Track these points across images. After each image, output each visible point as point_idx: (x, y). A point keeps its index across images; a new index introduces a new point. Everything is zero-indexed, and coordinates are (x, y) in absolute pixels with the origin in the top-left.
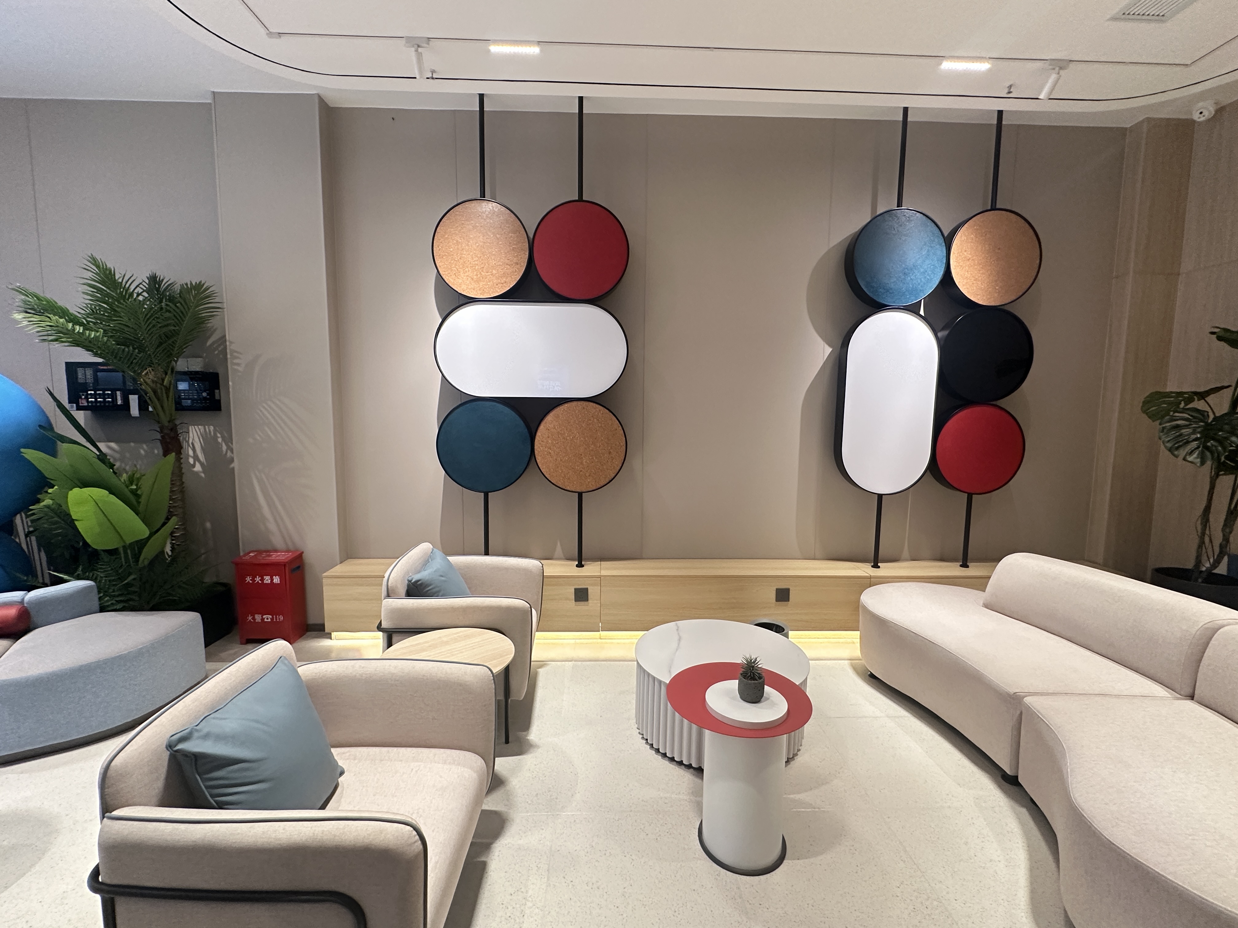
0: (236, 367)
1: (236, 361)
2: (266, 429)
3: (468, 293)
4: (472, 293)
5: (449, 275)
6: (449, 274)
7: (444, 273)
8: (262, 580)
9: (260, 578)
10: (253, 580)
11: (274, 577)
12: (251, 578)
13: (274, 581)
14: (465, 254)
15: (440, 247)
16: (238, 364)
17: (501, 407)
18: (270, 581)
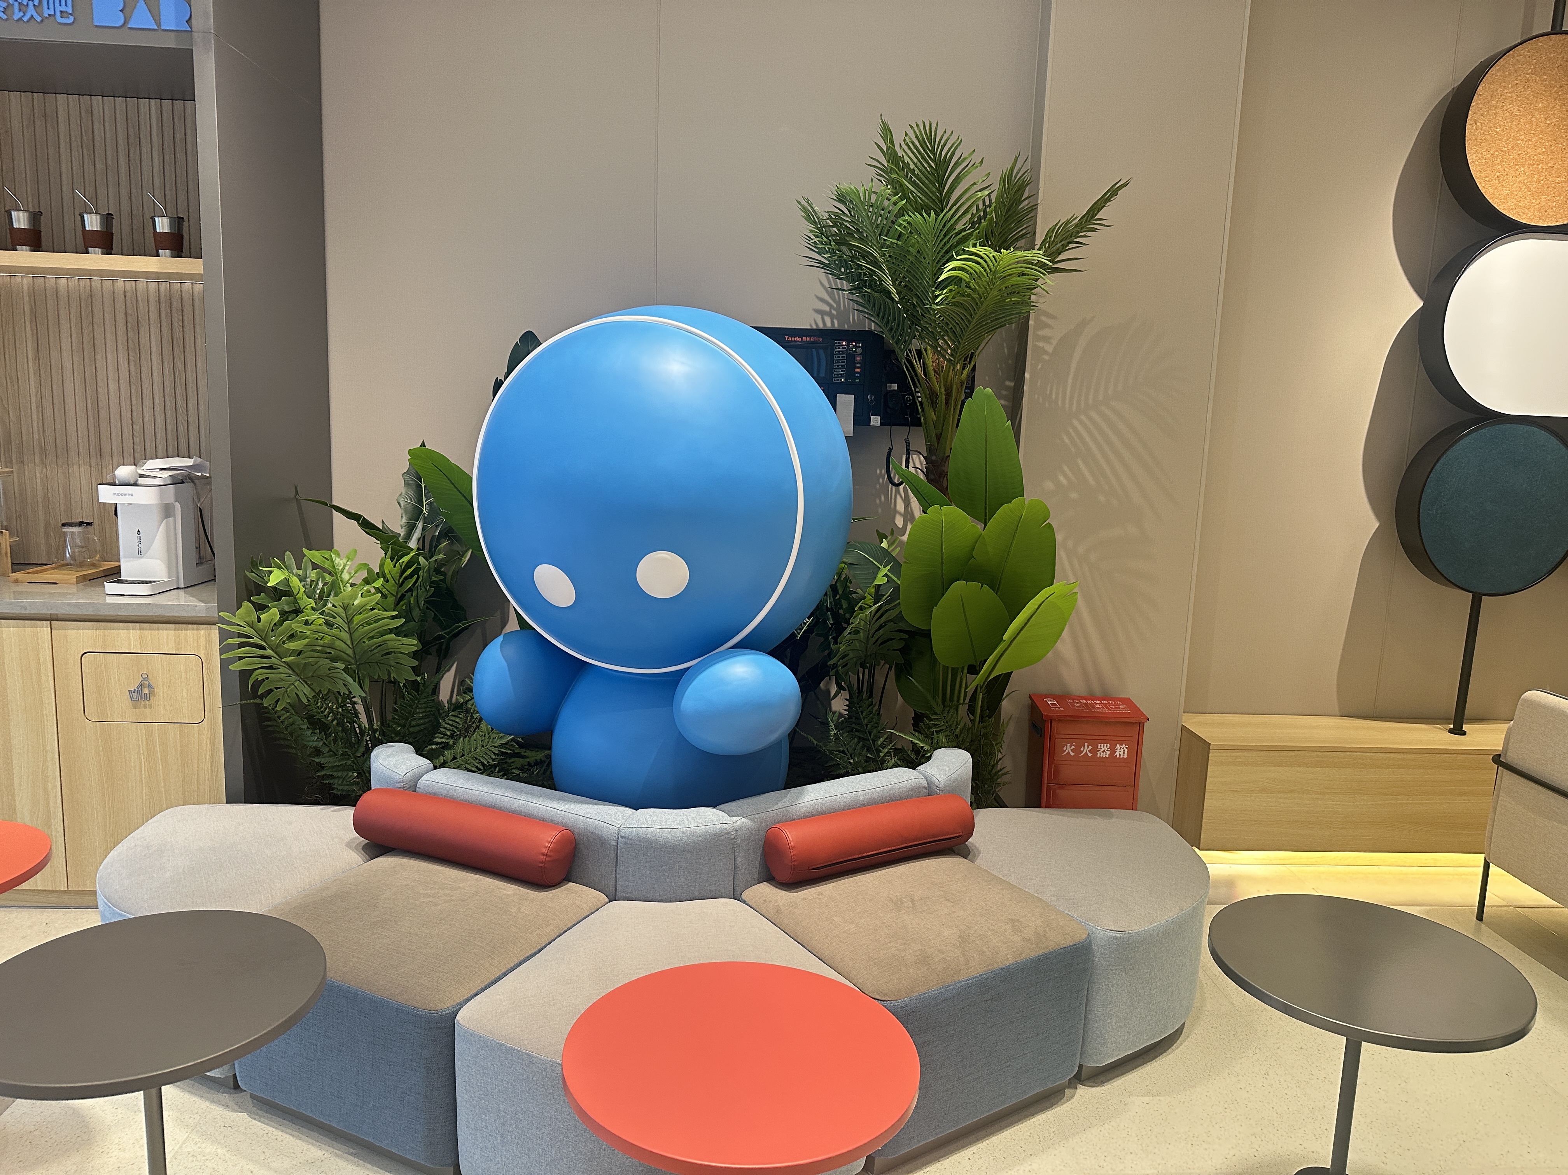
0: (1041, 344)
1: (1041, 333)
2: (1080, 462)
3: (1517, 215)
4: (1525, 216)
5: (1487, 179)
6: (1487, 177)
7: (1479, 174)
8: (1095, 751)
9: (1090, 747)
10: (1077, 750)
11: (1118, 745)
12: (1073, 747)
13: (1117, 754)
14: (1522, 140)
15: (1478, 124)
16: (1047, 339)
17: (1542, 435)
18: (1108, 753)
